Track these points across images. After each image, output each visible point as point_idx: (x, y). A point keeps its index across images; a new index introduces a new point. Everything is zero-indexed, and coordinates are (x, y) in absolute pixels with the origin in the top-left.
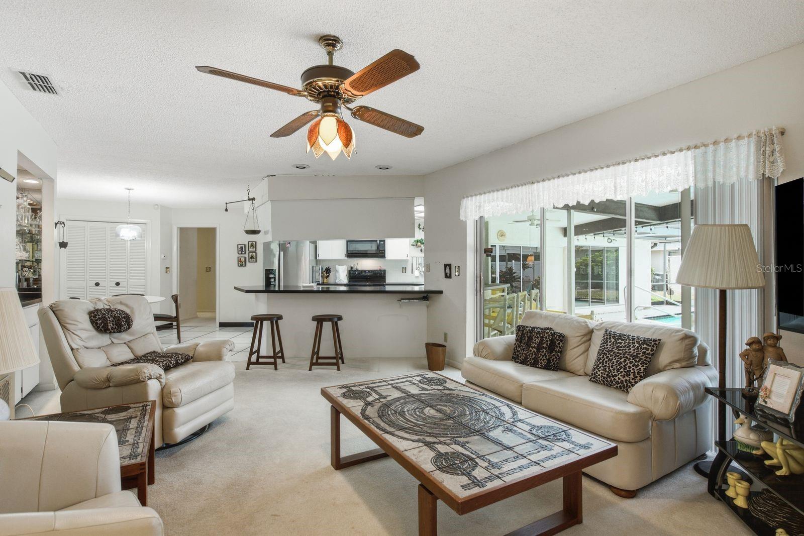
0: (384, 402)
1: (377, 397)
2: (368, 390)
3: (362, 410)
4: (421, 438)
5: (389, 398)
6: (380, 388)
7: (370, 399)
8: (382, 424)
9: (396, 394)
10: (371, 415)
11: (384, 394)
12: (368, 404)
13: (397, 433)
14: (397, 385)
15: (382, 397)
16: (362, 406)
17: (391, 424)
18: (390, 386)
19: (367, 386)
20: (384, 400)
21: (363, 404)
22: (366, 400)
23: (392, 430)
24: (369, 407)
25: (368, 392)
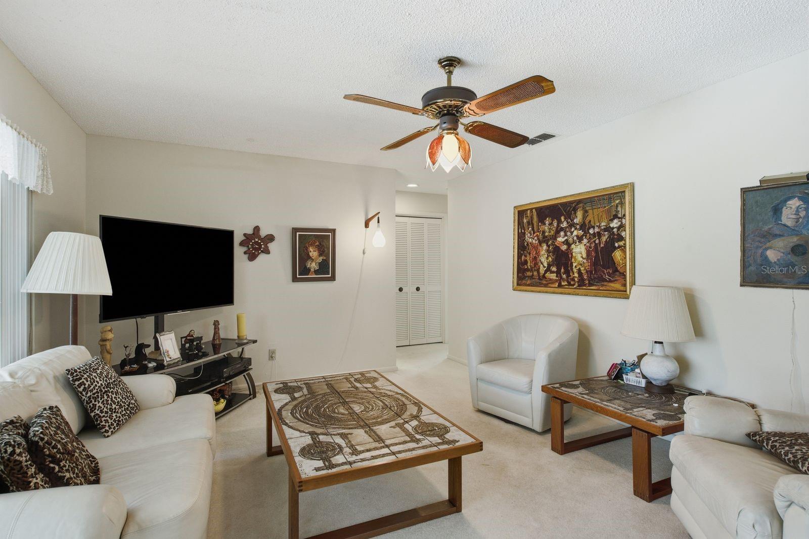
0: (400, 419)
1: (406, 426)
2: (418, 437)
3: (422, 412)
4: (378, 391)
5: (393, 423)
6: (402, 439)
7: (415, 423)
8: (403, 399)
9: (383, 430)
10: (412, 406)
11: (398, 429)
12: (416, 417)
13: (393, 394)
14: (377, 445)
15: (401, 426)
16: (422, 414)
17: (396, 400)
18: (388, 442)
19: (420, 445)
20: (398, 422)
21: (422, 418)
22: (419, 421)
23: (397, 396)
24: (415, 413)
25: (418, 433)
